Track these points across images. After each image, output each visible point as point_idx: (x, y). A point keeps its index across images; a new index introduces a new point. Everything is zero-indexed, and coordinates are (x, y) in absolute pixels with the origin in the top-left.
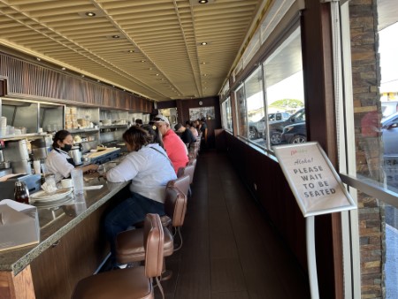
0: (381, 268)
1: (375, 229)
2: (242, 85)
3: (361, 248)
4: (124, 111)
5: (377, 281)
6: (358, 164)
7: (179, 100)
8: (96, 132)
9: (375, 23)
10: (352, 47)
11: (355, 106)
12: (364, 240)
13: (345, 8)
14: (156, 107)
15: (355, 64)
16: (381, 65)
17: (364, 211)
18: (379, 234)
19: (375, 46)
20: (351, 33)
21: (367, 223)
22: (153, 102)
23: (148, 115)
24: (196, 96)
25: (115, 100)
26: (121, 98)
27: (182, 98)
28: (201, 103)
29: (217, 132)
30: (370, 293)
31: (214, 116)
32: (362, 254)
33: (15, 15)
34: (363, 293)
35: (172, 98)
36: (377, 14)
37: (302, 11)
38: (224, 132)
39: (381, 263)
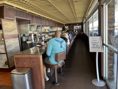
0: (113, 65)
1: (112, 56)
2: (88, 20)
3: (108, 60)
4: (55, 27)
5: (112, 68)
6: (108, 41)
7: (71, 24)
8: (49, 32)
9: (114, 9)
10: (108, 15)
11: (108, 28)
12: (109, 59)
13: (107, 6)
14: (64, 26)
15: (108, 19)
16: (115, 19)
17: (109, 52)
18: (113, 58)
19: (114, 15)
20: (108, 12)
21: (110, 55)
22: (63, 24)
23: (62, 28)
24: (76, 22)
25: (53, 24)
26: (55, 23)
27: (72, 23)
28: (77, 25)
29: (82, 33)
30: (110, 71)
31: (81, 28)
32: (108, 62)
33: (28, 3)
34: (108, 71)
35: (69, 23)
36: (115, 7)
37: (99, 5)
38: (84, 33)
39: (113, 64)
